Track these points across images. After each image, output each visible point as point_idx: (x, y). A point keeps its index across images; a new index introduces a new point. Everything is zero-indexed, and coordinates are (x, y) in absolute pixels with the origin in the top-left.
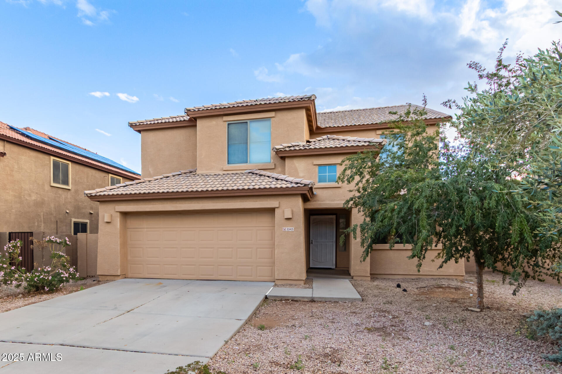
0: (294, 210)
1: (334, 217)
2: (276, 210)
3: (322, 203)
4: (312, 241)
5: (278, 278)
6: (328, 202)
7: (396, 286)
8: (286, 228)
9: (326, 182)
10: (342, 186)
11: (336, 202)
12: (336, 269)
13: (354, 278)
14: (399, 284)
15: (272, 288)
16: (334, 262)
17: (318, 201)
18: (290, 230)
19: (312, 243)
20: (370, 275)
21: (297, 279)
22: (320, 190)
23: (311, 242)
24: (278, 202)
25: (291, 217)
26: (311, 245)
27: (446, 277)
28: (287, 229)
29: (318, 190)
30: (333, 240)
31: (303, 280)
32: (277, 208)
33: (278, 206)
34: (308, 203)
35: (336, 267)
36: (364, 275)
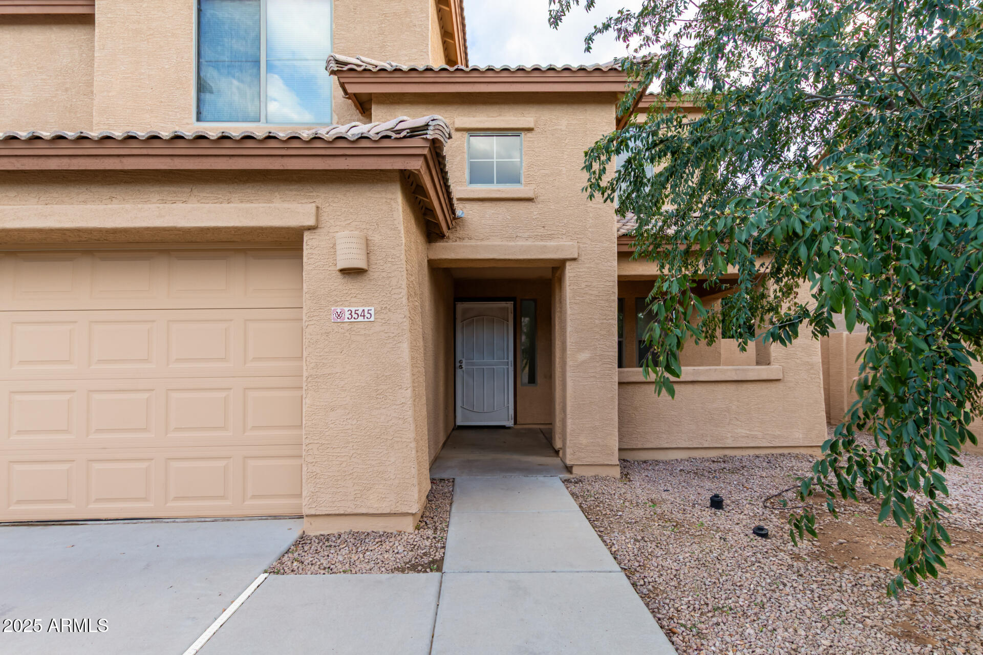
0: (376, 238)
1: (510, 305)
2: (307, 236)
3: (479, 243)
4: (461, 362)
5: (313, 512)
6: (497, 242)
7: (708, 504)
8: (346, 309)
9: (490, 181)
10: (537, 198)
11: (520, 243)
12: (518, 427)
13: (575, 470)
14: (716, 496)
15: (263, 576)
16: (512, 412)
17: (470, 239)
18: (361, 319)
19: (461, 367)
20: (618, 463)
21: (387, 511)
22: (476, 206)
23: (458, 365)
24: (311, 208)
25: (361, 264)
26: (459, 372)
27: (786, 451)
28: (347, 315)
29: (468, 205)
30: (508, 359)
31: (413, 515)
32: (310, 228)
33: (311, 222)
34: (440, 245)
35: (515, 423)
36: (601, 463)
